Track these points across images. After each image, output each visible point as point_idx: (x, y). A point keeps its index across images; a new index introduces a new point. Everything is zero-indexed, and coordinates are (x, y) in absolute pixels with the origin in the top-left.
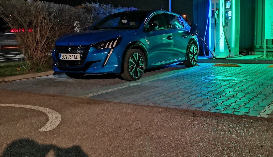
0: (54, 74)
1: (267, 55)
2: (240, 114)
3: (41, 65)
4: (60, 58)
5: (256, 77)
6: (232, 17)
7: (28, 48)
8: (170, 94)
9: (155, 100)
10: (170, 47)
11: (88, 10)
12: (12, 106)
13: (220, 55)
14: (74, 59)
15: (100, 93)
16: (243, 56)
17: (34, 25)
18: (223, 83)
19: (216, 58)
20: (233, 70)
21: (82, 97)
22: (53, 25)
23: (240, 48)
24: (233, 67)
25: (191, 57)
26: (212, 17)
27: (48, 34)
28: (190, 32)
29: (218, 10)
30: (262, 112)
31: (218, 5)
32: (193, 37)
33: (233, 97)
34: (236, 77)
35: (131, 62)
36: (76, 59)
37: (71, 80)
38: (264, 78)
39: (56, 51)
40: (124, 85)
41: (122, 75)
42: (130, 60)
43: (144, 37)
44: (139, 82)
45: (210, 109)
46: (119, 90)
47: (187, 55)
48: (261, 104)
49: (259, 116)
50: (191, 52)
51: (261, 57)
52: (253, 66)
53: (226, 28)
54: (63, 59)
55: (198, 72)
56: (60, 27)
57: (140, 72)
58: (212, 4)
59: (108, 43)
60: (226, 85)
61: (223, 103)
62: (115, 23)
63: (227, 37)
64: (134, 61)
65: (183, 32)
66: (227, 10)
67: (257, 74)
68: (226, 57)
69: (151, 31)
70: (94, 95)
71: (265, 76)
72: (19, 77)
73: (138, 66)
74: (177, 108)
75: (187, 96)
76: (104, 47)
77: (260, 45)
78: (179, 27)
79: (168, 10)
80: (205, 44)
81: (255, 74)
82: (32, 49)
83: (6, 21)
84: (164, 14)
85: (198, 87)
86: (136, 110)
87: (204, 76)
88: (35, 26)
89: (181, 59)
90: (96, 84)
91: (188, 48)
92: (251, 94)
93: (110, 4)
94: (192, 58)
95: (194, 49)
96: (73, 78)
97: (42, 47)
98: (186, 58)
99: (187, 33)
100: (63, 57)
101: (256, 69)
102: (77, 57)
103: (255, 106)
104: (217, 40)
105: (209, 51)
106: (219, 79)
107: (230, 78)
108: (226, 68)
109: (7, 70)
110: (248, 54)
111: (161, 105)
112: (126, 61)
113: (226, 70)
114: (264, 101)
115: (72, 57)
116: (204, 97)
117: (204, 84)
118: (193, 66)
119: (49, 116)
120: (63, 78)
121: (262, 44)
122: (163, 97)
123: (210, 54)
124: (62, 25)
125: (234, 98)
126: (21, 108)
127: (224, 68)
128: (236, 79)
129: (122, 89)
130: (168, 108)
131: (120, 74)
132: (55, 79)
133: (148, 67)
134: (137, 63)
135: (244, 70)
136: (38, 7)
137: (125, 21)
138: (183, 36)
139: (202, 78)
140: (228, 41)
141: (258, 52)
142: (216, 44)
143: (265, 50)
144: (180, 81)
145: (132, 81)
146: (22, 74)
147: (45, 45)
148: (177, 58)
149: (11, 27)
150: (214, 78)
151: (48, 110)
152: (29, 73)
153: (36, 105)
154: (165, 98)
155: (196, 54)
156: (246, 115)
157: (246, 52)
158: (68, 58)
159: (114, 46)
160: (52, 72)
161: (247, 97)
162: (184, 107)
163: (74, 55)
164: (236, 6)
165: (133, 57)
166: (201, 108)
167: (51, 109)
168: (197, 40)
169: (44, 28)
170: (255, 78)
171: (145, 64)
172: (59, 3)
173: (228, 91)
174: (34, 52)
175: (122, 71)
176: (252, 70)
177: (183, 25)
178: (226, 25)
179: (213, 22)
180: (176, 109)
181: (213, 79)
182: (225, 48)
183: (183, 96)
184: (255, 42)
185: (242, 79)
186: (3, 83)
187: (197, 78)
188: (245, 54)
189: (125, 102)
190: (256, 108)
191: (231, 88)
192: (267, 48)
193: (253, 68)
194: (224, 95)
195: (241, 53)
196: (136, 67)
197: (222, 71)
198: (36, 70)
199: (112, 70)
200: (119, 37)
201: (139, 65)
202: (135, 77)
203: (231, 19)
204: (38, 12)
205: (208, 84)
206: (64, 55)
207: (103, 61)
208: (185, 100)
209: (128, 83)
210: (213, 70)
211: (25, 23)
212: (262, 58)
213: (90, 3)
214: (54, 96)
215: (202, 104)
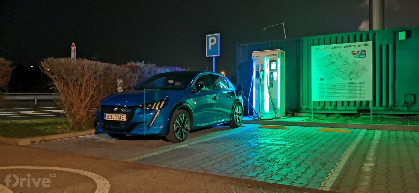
0: (96, 133)
1: (315, 118)
2: (299, 186)
3: (83, 123)
4: (105, 118)
5: (307, 141)
6: (277, 78)
7: (71, 106)
8: (219, 160)
9: (204, 166)
10: (213, 107)
11: (133, 69)
12: (56, 169)
13: (265, 116)
14: (119, 120)
15: (145, 156)
16: (289, 117)
17: (79, 84)
18: (274, 148)
19: (261, 119)
20: (281, 133)
21: (128, 160)
22: (98, 83)
23: (286, 110)
24: (280, 130)
25: (236, 117)
26: (256, 78)
27: (92, 92)
28: (235, 92)
29: (263, 71)
30: (322, 184)
31: (263, 66)
32: (237, 98)
33: (287, 164)
34: (285, 141)
35: (177, 123)
36: (122, 120)
37: (114, 140)
38: (316, 144)
39: (101, 110)
40: (169, 148)
41: (167, 137)
42: (176, 120)
43: (190, 98)
44: (184, 144)
45: (265, 179)
46: (164, 153)
47: (232, 115)
48: (319, 175)
49: (319, 189)
50: (236, 113)
51: (308, 119)
52: (302, 129)
53: (271, 89)
54: (108, 119)
55: (244, 134)
56: (105, 86)
57: (185, 133)
58: (257, 65)
59: (155, 104)
60: (277, 150)
61: (278, 172)
62: (159, 82)
63: (273, 98)
64: (180, 122)
65: (228, 93)
66: (272, 71)
67: (308, 138)
68: (272, 118)
69: (198, 91)
70: (140, 158)
71: (316, 141)
72: (60, 136)
73: (183, 127)
74: (230, 176)
75: (237, 162)
76: (150, 108)
77: (306, 107)
78: (223, 88)
79: (212, 71)
80: (249, 104)
81: (305, 138)
82: (75, 107)
83: (51, 79)
84: (210, 75)
85: (247, 152)
86: (186, 177)
87: (251, 139)
88: (81, 84)
89: (226, 119)
90: (140, 145)
91: (233, 109)
92: (306, 162)
93: (155, 64)
94: (237, 119)
95: (239, 110)
96: (115, 139)
97: (85, 106)
98: (230, 118)
99: (232, 93)
100: (108, 117)
101: (305, 133)
102: (122, 117)
103: (313, 176)
104: (261, 101)
105: (254, 112)
106: (268, 143)
107: (280, 142)
108: (273, 130)
109: (48, 129)
110: (293, 115)
111: (211, 173)
112: (172, 123)
113: (273, 132)
114: (322, 171)
115: (117, 117)
116: (256, 164)
117: (253, 148)
118: (237, 127)
119: (96, 182)
120: (105, 138)
121: (308, 105)
122: (212, 162)
123: (255, 115)
124: (107, 84)
125: (289, 166)
126: (66, 171)
127: (271, 130)
128: (286, 143)
129: (167, 153)
130: (220, 176)
131: (165, 136)
132: (96, 139)
133: (193, 128)
134: (183, 124)
135: (292, 133)
136: (85, 65)
137: (171, 82)
138: (228, 97)
139: (250, 141)
140: (274, 102)
141: (304, 114)
142: (260, 104)
143: (312, 112)
144: (227, 144)
145: (177, 143)
146: (62, 133)
147: (89, 104)
148: (221, 119)
149: (56, 85)
150: (263, 141)
151: (94, 174)
152: (70, 132)
153: (80, 169)
154: (215, 164)
155: (241, 115)
156: (306, 187)
157: (291, 113)
158: (113, 118)
159: (161, 107)
160: (94, 131)
161: (303, 165)
162: (237, 175)
163: (119, 115)
164: (282, 67)
165: (179, 118)
166: (255, 177)
167: (97, 174)
168: (242, 100)
169: (89, 86)
170: (307, 144)
171: (190, 125)
172: (105, 62)
173: (280, 157)
174: (77, 111)
175: (168, 132)
176: (301, 134)
177: (228, 85)
178: (271, 86)
179: (258, 83)
180: (229, 178)
181: (262, 143)
182: (270, 109)
183: (233, 162)
184: (301, 104)
185: (292, 144)
186: (43, 142)
187: (244, 141)
188: (291, 115)
189: (173, 167)
190: (315, 179)
191: (283, 154)
192: (314, 109)
193: (302, 131)
194: (278, 163)
195: (286, 114)
196: (182, 128)
197: (269, 134)
198: (77, 128)
199: (157, 132)
200: (166, 98)
201: (185, 126)
202: (180, 139)
203: (277, 80)
204: (84, 70)
205: (258, 149)
206: (110, 115)
207: (149, 123)
208: (236, 167)
209: (173, 145)
210: (259, 133)
211: (71, 81)
212: (310, 121)
213: (135, 62)
214: (98, 159)
215: (256, 173)
